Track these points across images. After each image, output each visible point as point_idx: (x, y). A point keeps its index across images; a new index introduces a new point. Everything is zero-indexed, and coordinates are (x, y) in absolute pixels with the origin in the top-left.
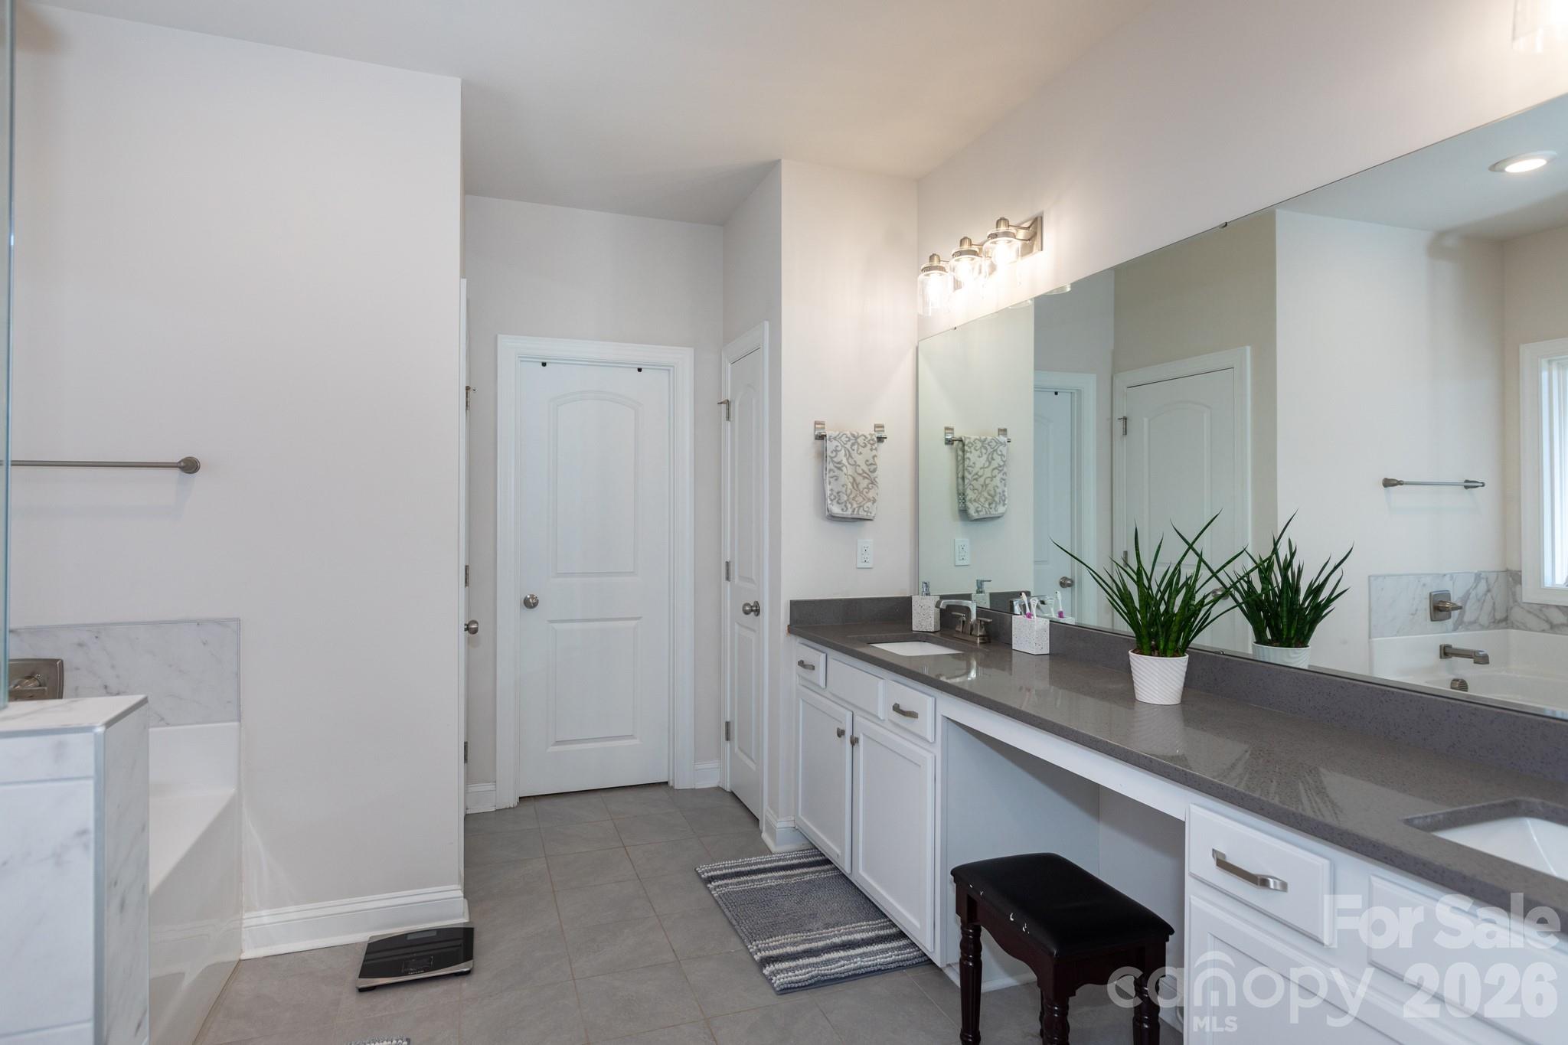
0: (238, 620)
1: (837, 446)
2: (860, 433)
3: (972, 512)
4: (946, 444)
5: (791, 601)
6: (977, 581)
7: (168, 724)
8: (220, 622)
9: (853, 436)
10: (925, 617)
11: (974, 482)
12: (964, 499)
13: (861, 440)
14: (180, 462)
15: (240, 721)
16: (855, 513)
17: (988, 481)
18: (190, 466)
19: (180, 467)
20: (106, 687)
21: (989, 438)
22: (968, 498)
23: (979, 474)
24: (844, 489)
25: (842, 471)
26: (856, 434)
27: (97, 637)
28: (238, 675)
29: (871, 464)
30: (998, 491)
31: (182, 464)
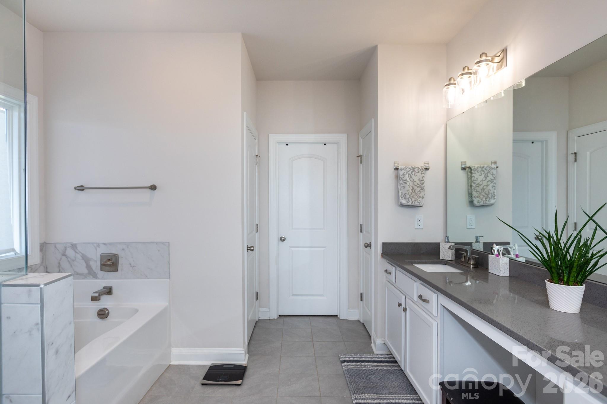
0: (169, 243)
1: (404, 173)
2: (416, 166)
3: (476, 202)
4: (462, 170)
5: (383, 243)
6: (476, 236)
7: (148, 278)
8: (163, 243)
9: (412, 168)
10: (446, 253)
11: (477, 188)
12: (471, 196)
13: (416, 170)
14: (149, 186)
15: (170, 279)
16: (413, 203)
17: (485, 187)
18: (153, 188)
19: (150, 188)
20: (130, 264)
21: (486, 166)
22: (473, 196)
23: (480, 184)
24: (408, 193)
25: (407, 184)
26: (414, 167)
27: (127, 247)
28: (169, 262)
29: (421, 181)
30: (490, 192)
31: (150, 187)
